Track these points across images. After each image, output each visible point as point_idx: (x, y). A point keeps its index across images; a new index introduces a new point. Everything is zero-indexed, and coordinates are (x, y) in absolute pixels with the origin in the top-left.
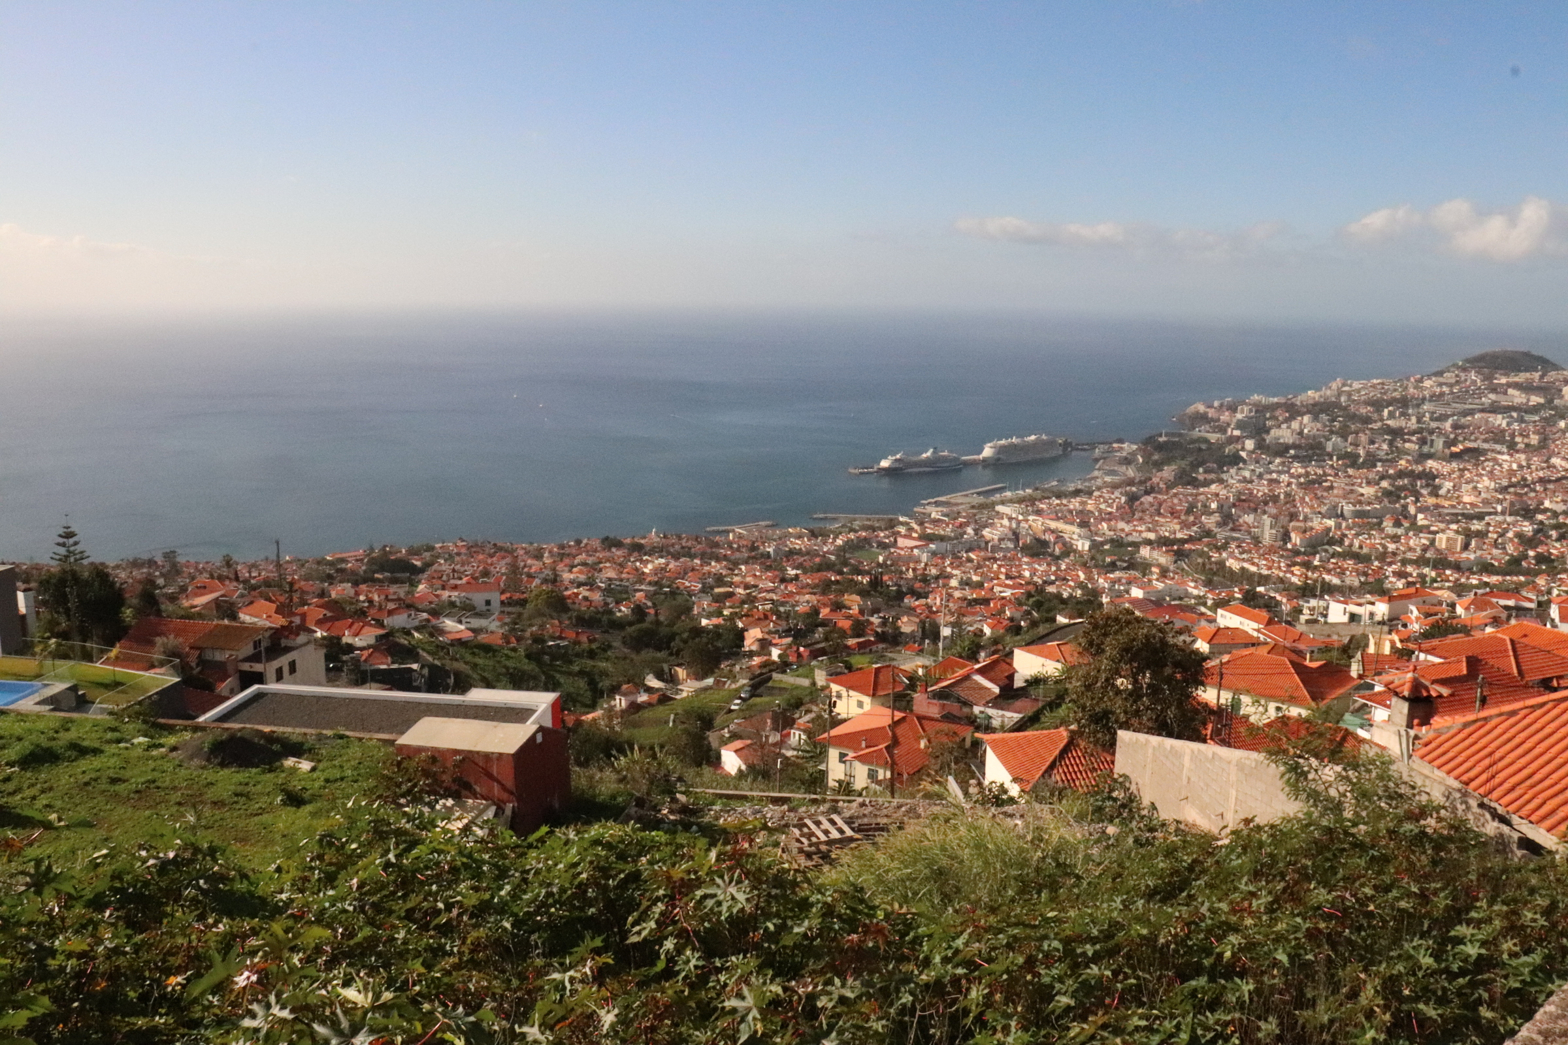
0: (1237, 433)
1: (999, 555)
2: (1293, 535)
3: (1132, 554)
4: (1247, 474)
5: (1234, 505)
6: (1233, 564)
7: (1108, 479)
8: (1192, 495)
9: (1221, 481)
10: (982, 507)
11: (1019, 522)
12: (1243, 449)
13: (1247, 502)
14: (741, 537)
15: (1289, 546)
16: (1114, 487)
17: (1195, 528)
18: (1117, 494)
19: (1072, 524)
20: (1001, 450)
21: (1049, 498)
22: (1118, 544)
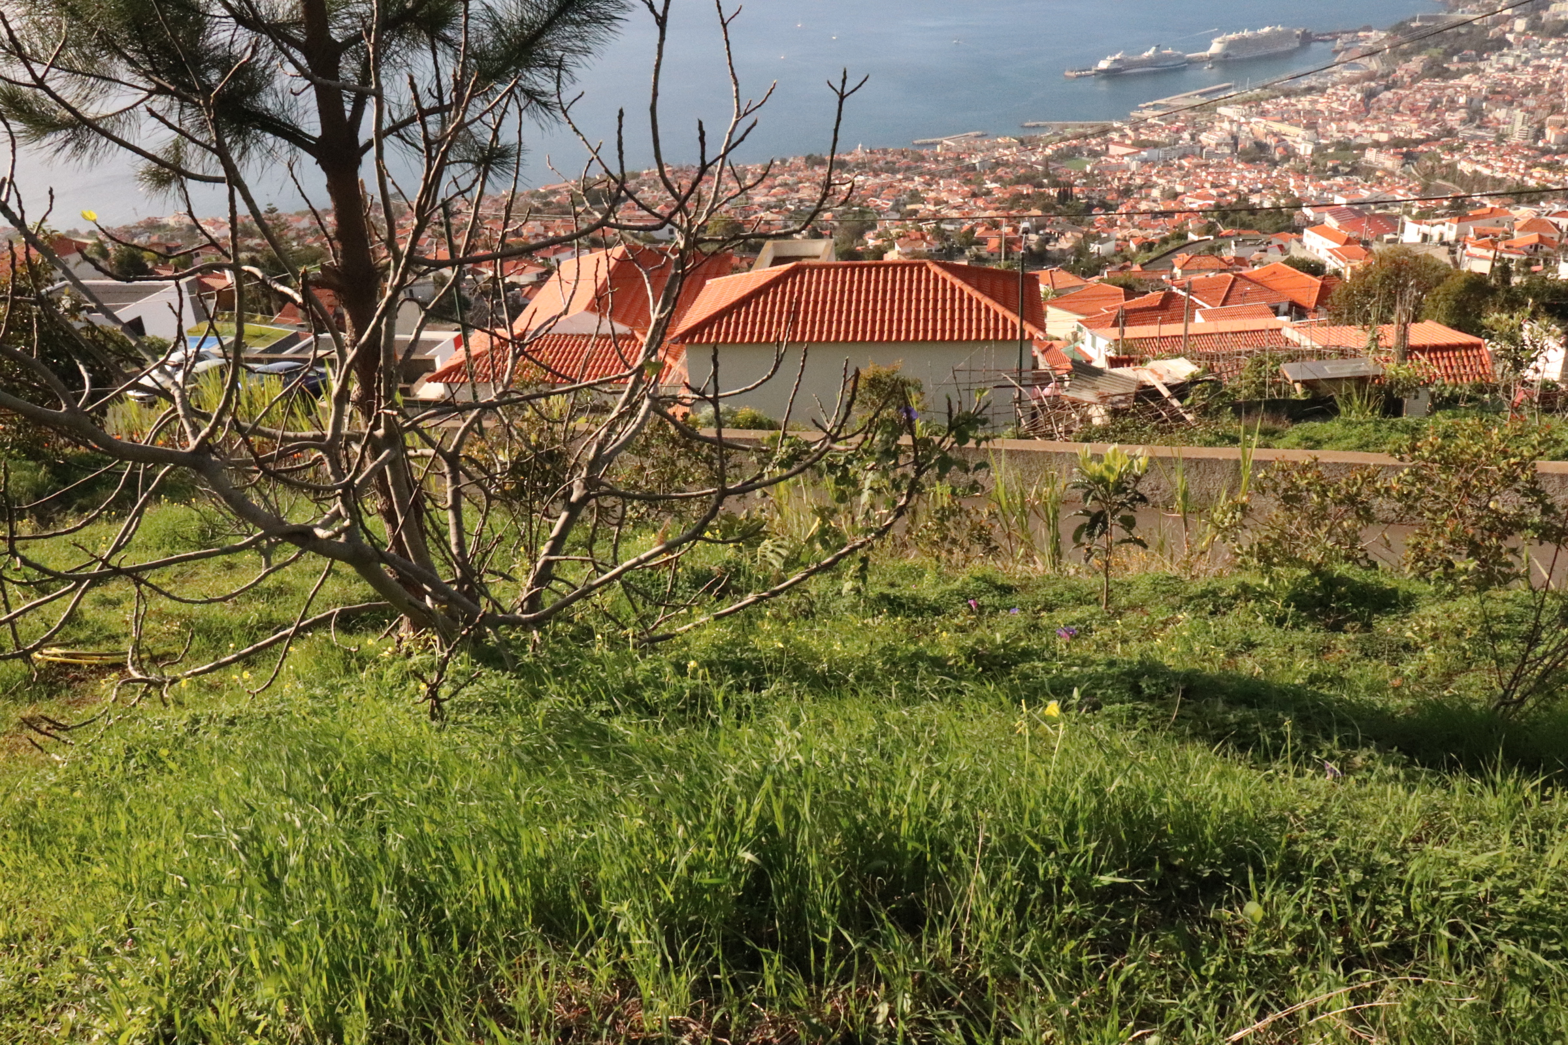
0: (1509, 12)
1: (1212, 162)
2: (1548, 131)
3: (1357, 157)
4: (1510, 61)
5: (1486, 99)
6: (1465, 167)
7: (1347, 73)
8: (1439, 88)
9: (1476, 70)
10: (1202, 107)
11: (1240, 125)
12: (1511, 31)
13: (1504, 95)
14: (948, 149)
15: (1540, 144)
16: (1352, 82)
17: (1434, 127)
18: (1353, 90)
19: (1298, 126)
20: (1232, 45)
21: (1276, 97)
22: (1344, 146)
